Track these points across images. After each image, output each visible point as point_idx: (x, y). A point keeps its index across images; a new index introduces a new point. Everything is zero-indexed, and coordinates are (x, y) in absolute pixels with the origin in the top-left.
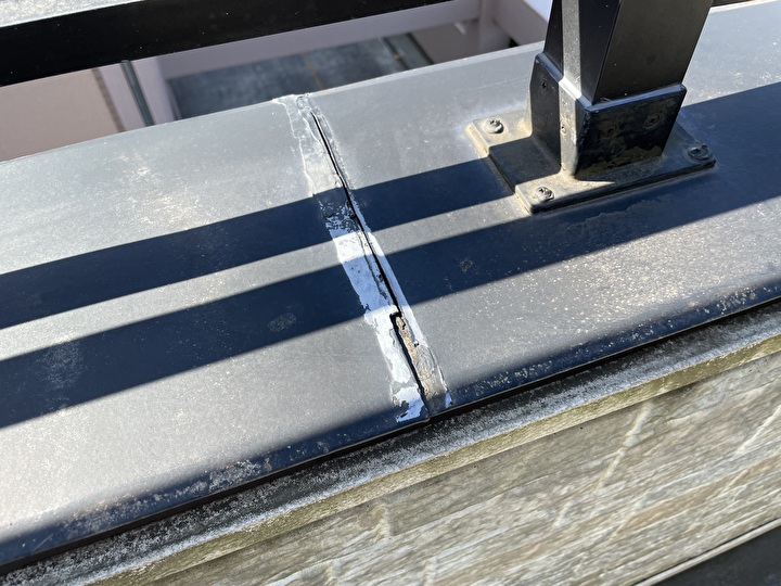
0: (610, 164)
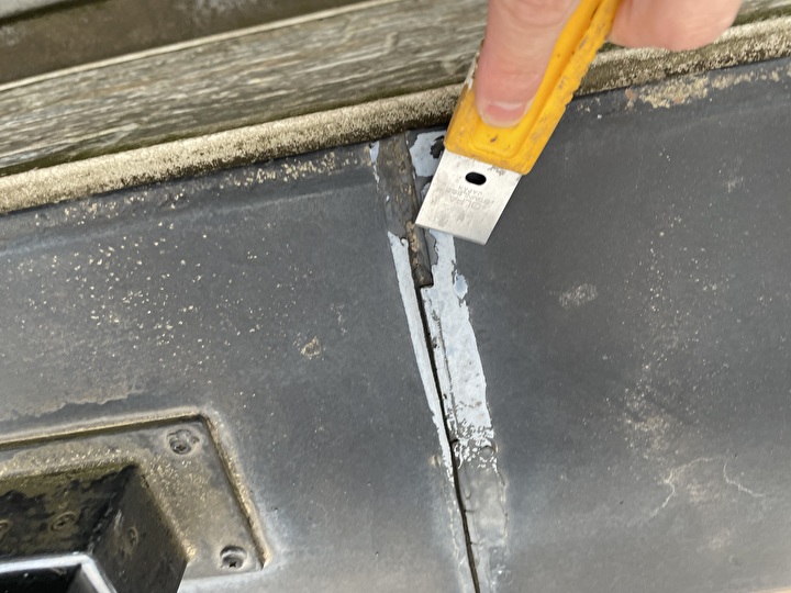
0: (74, 477)
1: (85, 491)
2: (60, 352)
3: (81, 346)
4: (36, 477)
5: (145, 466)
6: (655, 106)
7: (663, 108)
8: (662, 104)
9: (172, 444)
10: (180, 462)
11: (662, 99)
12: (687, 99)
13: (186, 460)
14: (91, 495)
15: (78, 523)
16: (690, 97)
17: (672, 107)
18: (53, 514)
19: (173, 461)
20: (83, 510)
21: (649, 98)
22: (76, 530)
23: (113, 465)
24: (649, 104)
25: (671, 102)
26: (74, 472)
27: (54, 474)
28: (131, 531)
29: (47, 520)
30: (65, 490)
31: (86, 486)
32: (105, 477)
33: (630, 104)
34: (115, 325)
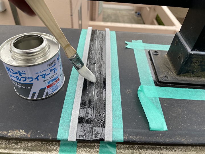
1: (190, 70)
2: (195, 105)
3: (190, 105)
4: (203, 77)
5: (175, 74)
6: (24, 131)
7: (22, 130)
8: (22, 131)
9: (167, 78)
10: (166, 74)
11: (21, 132)
12: (15, 131)
13: (164, 74)
14: (189, 69)
15: (192, 61)
16: (14, 131)
17: (20, 129)
18: (198, 66)
19: (168, 74)
20: (191, 65)
21: (25, 133)
22: (192, 60)
23: (183, 76)
24: (25, 132)
25: (19, 131)
26: (193, 76)
27: (199, 77)
28: (179, 59)
29: (200, 64)
30: (195, 72)
31: (190, 72)
32: (185, 73)
33: (30, 133)
34: (180, 108)
